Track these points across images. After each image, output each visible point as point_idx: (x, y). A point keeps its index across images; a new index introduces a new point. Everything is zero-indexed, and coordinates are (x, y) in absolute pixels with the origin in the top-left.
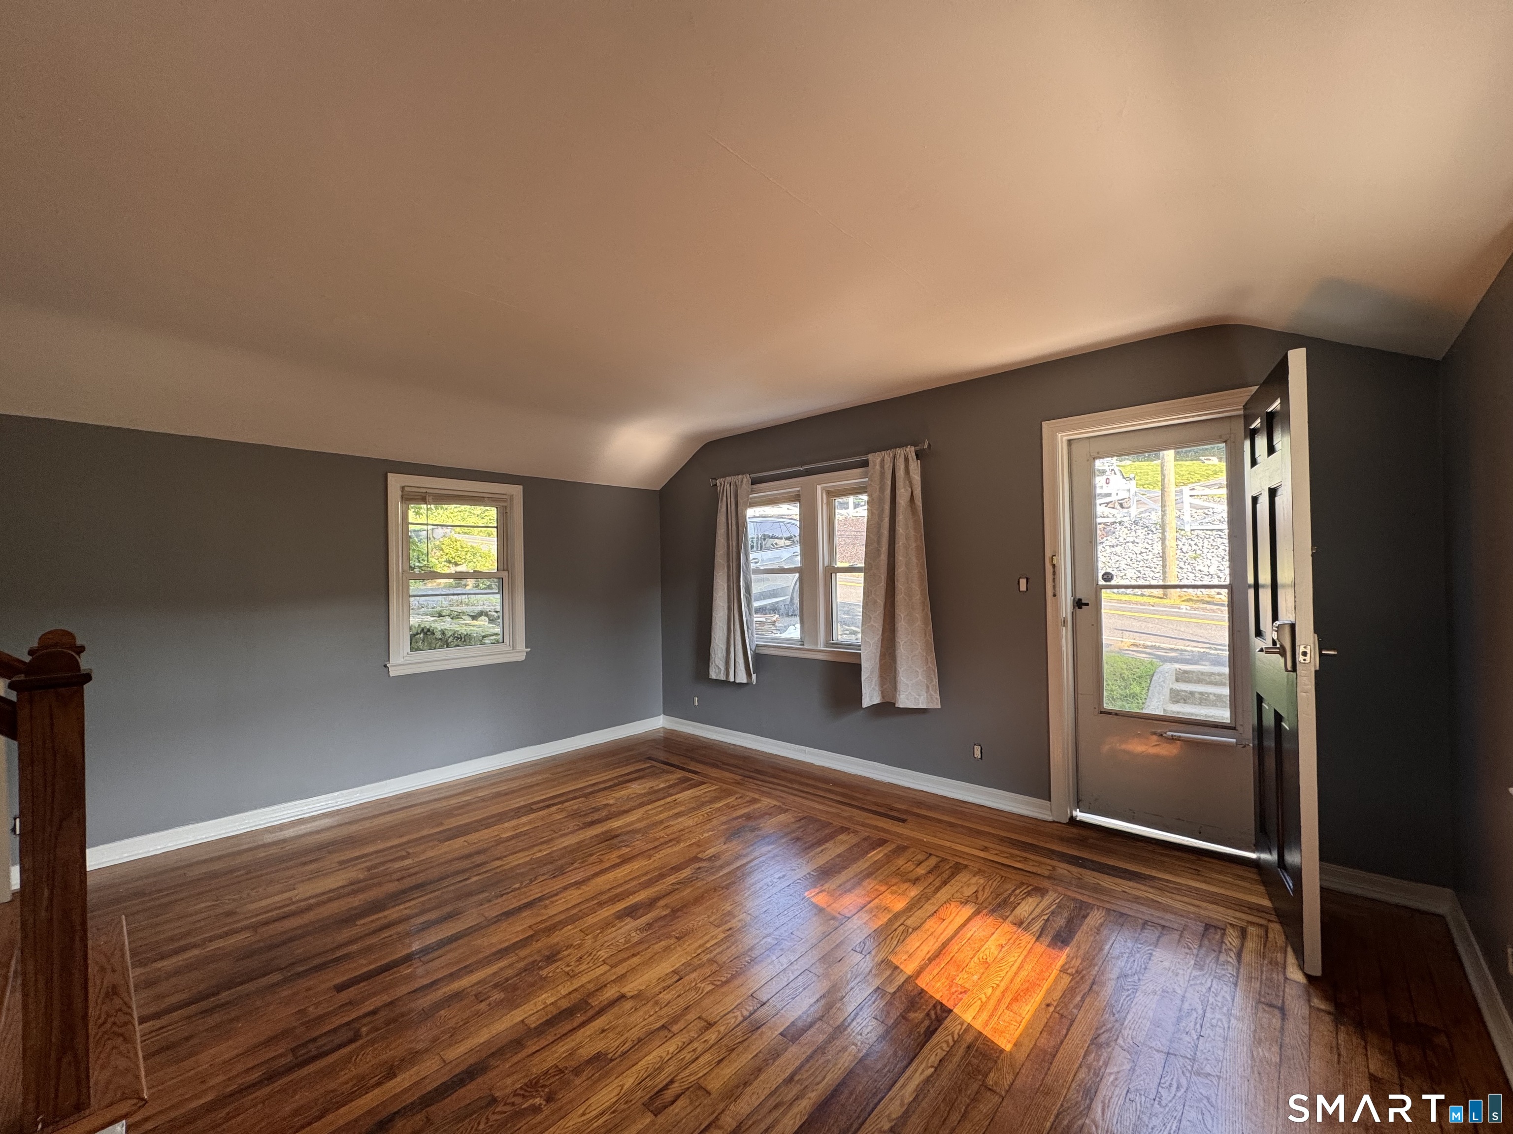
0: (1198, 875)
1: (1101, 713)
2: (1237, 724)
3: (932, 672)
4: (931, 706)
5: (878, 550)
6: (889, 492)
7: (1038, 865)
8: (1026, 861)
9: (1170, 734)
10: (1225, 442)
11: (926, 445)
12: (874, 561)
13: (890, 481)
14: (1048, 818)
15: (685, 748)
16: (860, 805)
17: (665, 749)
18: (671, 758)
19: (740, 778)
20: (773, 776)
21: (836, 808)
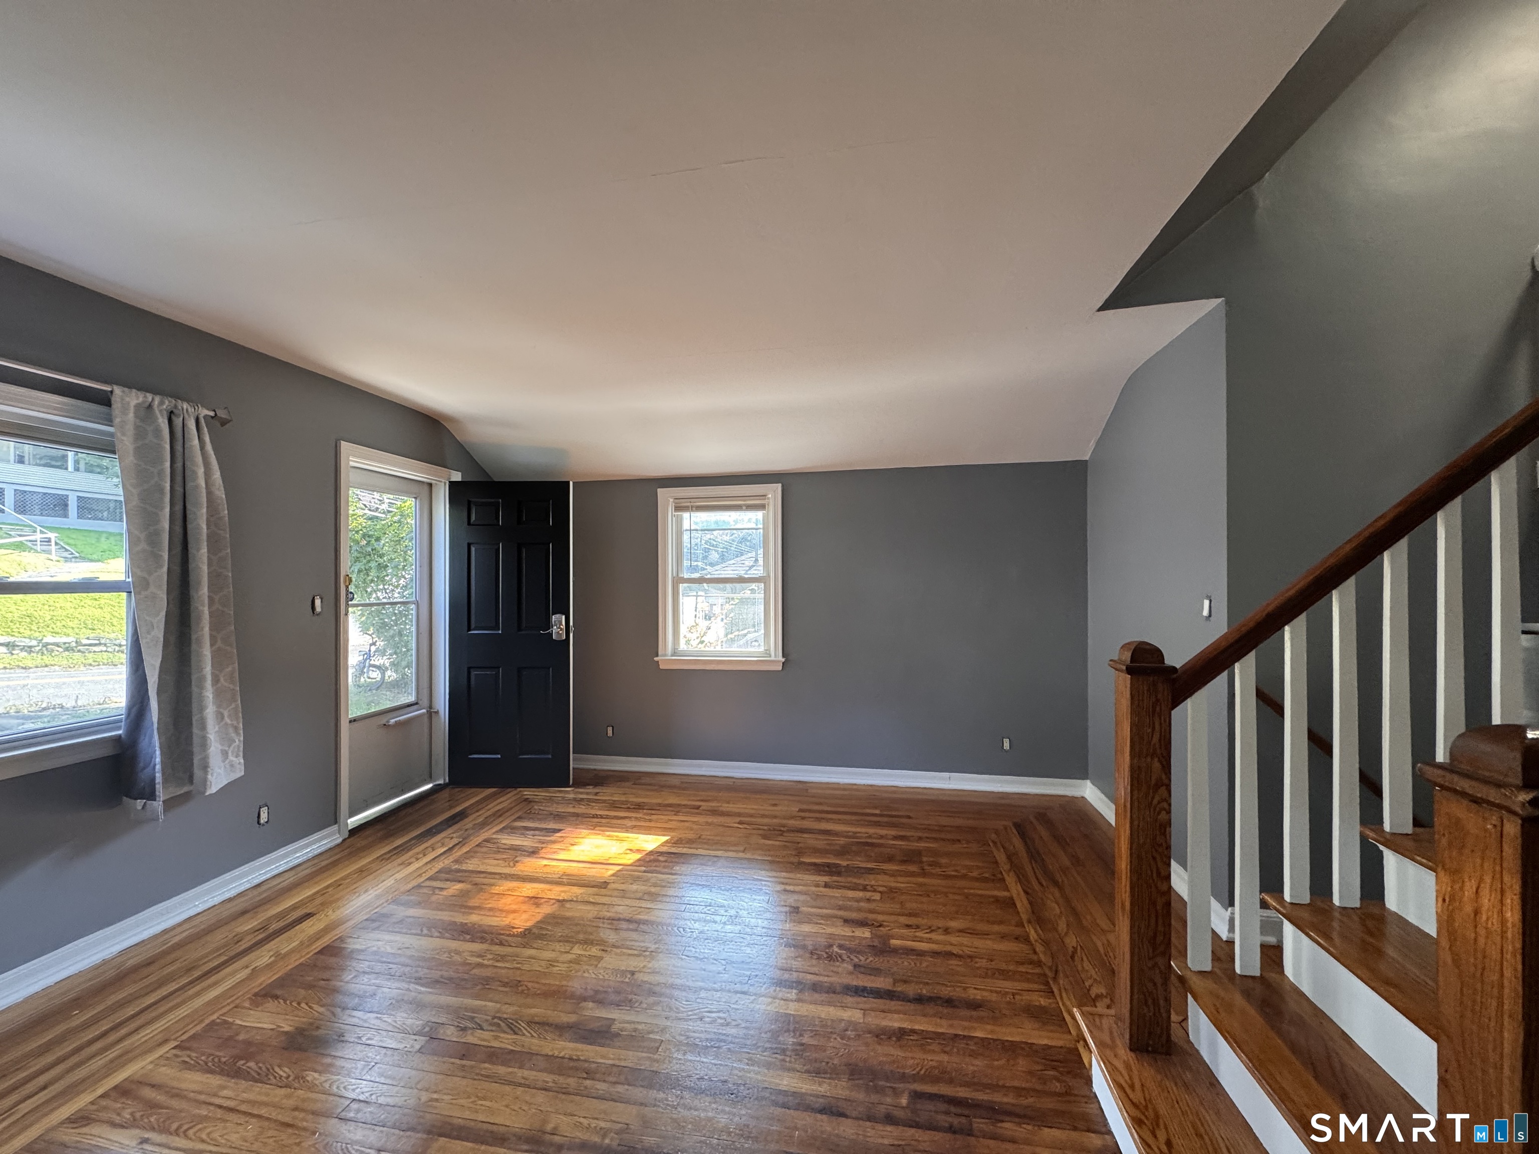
0: (457, 800)
1: (350, 721)
2: (419, 699)
5: (157, 557)
6: (168, 464)
7: (440, 844)
8: (430, 849)
9: (392, 721)
10: (416, 498)
11: (222, 414)
12: (150, 573)
13: (168, 447)
14: (340, 840)
16: (224, 958)
21: (226, 976)
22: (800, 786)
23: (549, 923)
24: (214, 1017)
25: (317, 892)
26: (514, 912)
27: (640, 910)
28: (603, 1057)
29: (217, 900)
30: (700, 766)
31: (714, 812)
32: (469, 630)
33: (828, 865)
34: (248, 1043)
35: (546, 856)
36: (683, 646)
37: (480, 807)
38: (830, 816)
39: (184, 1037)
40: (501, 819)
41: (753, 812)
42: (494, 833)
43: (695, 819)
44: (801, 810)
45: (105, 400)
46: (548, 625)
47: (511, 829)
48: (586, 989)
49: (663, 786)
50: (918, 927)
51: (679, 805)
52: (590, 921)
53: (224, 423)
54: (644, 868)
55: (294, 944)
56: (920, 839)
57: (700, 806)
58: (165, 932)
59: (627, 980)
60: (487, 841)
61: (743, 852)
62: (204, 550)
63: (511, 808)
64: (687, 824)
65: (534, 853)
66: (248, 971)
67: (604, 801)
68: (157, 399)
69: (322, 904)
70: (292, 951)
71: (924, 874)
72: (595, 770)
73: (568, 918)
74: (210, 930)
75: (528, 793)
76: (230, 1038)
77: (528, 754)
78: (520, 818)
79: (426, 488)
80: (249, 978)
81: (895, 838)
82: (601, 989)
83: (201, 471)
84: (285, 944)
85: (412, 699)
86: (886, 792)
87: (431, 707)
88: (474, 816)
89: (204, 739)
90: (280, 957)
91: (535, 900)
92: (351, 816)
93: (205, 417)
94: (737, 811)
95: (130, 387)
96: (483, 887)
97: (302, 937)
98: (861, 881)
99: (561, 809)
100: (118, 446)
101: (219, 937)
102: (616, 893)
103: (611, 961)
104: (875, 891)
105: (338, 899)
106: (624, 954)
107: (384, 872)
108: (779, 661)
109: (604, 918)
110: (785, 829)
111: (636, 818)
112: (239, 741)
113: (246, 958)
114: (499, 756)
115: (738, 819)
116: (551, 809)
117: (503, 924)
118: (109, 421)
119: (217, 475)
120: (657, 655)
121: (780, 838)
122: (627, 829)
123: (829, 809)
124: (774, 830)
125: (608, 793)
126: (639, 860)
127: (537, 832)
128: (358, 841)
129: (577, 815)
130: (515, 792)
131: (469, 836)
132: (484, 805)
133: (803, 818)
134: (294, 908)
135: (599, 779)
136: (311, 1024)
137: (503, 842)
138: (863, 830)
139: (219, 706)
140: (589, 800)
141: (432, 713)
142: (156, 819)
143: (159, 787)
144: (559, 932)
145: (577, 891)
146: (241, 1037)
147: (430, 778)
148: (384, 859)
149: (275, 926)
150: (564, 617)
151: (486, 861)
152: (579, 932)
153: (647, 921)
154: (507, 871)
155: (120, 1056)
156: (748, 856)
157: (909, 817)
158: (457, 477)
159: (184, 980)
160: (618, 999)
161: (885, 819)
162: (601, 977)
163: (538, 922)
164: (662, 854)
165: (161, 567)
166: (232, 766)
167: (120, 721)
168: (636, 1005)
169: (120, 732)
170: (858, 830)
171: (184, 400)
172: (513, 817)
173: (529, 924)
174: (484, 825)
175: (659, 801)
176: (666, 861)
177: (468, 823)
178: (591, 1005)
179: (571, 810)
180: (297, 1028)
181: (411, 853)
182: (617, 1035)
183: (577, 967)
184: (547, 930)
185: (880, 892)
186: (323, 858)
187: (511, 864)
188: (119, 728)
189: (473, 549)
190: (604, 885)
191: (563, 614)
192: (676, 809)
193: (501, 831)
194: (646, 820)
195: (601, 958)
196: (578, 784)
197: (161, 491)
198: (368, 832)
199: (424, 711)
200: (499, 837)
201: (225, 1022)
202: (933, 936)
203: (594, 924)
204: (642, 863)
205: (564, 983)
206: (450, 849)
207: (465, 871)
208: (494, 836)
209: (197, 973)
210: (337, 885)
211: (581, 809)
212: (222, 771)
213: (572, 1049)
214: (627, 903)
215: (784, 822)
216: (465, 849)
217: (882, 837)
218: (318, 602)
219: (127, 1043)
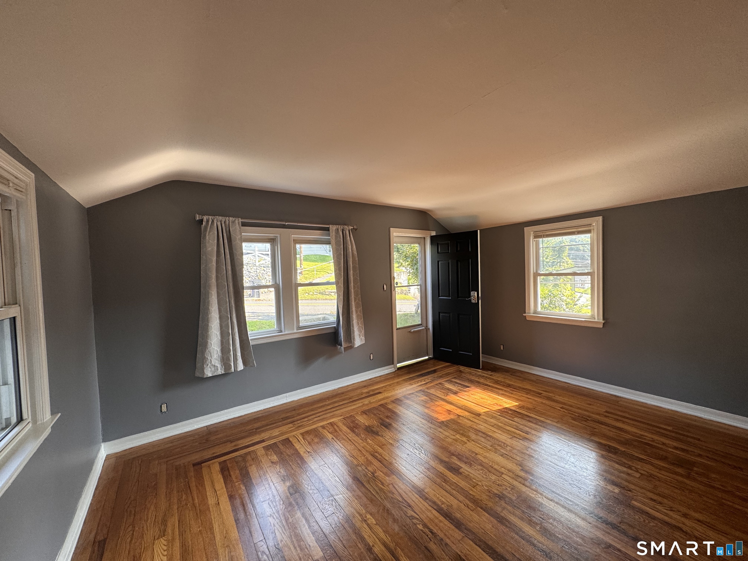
0: (434, 365)
2: (422, 323)
3: (361, 328)
4: (361, 344)
5: (340, 274)
6: (342, 246)
7: (424, 380)
8: (420, 381)
9: (412, 330)
10: (419, 244)
11: (355, 227)
12: (339, 280)
13: (342, 241)
14: (394, 371)
15: (197, 444)
16: (358, 398)
17: (185, 454)
18: (215, 451)
19: (291, 425)
20: (299, 414)
21: (357, 403)
22: (614, 398)
23: (451, 422)
24: (352, 414)
25: (383, 386)
26: (441, 413)
27: (490, 431)
28: (453, 478)
29: (360, 380)
30: (552, 374)
31: (549, 398)
32: (439, 297)
33: (609, 446)
34: (357, 424)
35: (460, 396)
36: (539, 309)
37: (442, 369)
38: (626, 420)
39: (345, 416)
40: (448, 376)
41: (572, 404)
42: (443, 381)
43: (536, 399)
44: (606, 412)
45: (328, 229)
46: (470, 296)
47: (450, 382)
48: (455, 452)
49: (525, 379)
50: (660, 503)
51: (530, 390)
52: (467, 427)
53: (356, 230)
54: (499, 414)
55: (374, 400)
56: (700, 456)
57: (542, 394)
58: (348, 386)
59: (473, 455)
60: (440, 383)
61: (556, 422)
62: (352, 272)
63: (453, 373)
64: (530, 400)
65: (455, 393)
66: (362, 404)
67: (493, 379)
68: (339, 226)
69: (384, 390)
70: (373, 402)
71: (688, 477)
72: (495, 364)
73: (459, 423)
74: (357, 389)
75: (462, 368)
76: (354, 421)
77: (463, 352)
78: (455, 378)
79: (423, 239)
80: (362, 406)
81: (676, 448)
82: (461, 454)
83: (350, 247)
84: (372, 399)
85: (420, 323)
86: (688, 419)
87: (427, 327)
88: (438, 373)
89: (353, 330)
90: (370, 403)
91: (449, 412)
92: (398, 363)
93: (351, 229)
94: (564, 401)
95: (333, 225)
96: (433, 401)
97: (377, 399)
98: (630, 463)
99: (473, 378)
100: (331, 243)
101: (359, 391)
102: (482, 420)
103: (470, 445)
104: (637, 471)
105: (390, 390)
106: (476, 445)
107: (404, 385)
108: (601, 323)
109: (473, 428)
110: (590, 419)
111: (505, 391)
112: (363, 332)
113: (363, 400)
114: (451, 350)
115: (561, 406)
116: (469, 377)
117: (435, 416)
118: (329, 235)
119: (354, 247)
120: (525, 313)
121: (584, 423)
122: (499, 394)
123: (630, 417)
124: (582, 417)
125: (497, 376)
126: (499, 409)
127: (460, 385)
128: (400, 372)
129: (479, 382)
130: (457, 367)
131: (434, 380)
132: (443, 369)
133: (606, 416)
134: (377, 389)
135: (495, 369)
136: (372, 425)
137: (446, 386)
138: (649, 435)
139: (358, 320)
140: (487, 377)
141: (427, 329)
142: (342, 353)
143: (343, 343)
144: (455, 427)
145: (467, 414)
146: (356, 422)
147: (427, 355)
148: (406, 381)
149: (371, 393)
150: (476, 293)
151: (438, 391)
152: (461, 430)
153: (491, 436)
154: (443, 397)
155: (332, 415)
156: (559, 425)
157: (699, 440)
158: (434, 233)
159: (348, 401)
160: (467, 461)
161: (673, 434)
162: (463, 450)
163: (448, 420)
164: (511, 410)
165: (342, 277)
166: (362, 339)
167: (335, 322)
168: (473, 466)
169: (335, 325)
170: (646, 434)
171: (345, 225)
172: (453, 377)
173: (444, 420)
174: (441, 377)
175: (520, 385)
176: (511, 414)
177: (435, 375)
178: (455, 458)
179: (477, 380)
180: (369, 425)
181: (413, 381)
182: (461, 473)
183: (455, 442)
184: (450, 424)
185: (640, 473)
186: (389, 375)
187: (446, 395)
188: (335, 324)
189: (440, 263)
190: (479, 415)
191: (476, 291)
192: (528, 391)
193: (446, 381)
194: (510, 393)
195: (466, 443)
196: (484, 368)
197: (341, 254)
198: (403, 370)
199: (424, 328)
200: (445, 383)
201: (354, 416)
202: (671, 513)
203: (468, 429)
204: (500, 411)
205: (449, 446)
206: (427, 383)
207: (429, 393)
208: (443, 383)
209: (351, 400)
210: (390, 385)
211: (482, 380)
212: (359, 341)
213: (443, 470)
214: (486, 426)
215: (592, 415)
216: (432, 385)
217: (664, 444)
218: (385, 286)
219: (335, 412)
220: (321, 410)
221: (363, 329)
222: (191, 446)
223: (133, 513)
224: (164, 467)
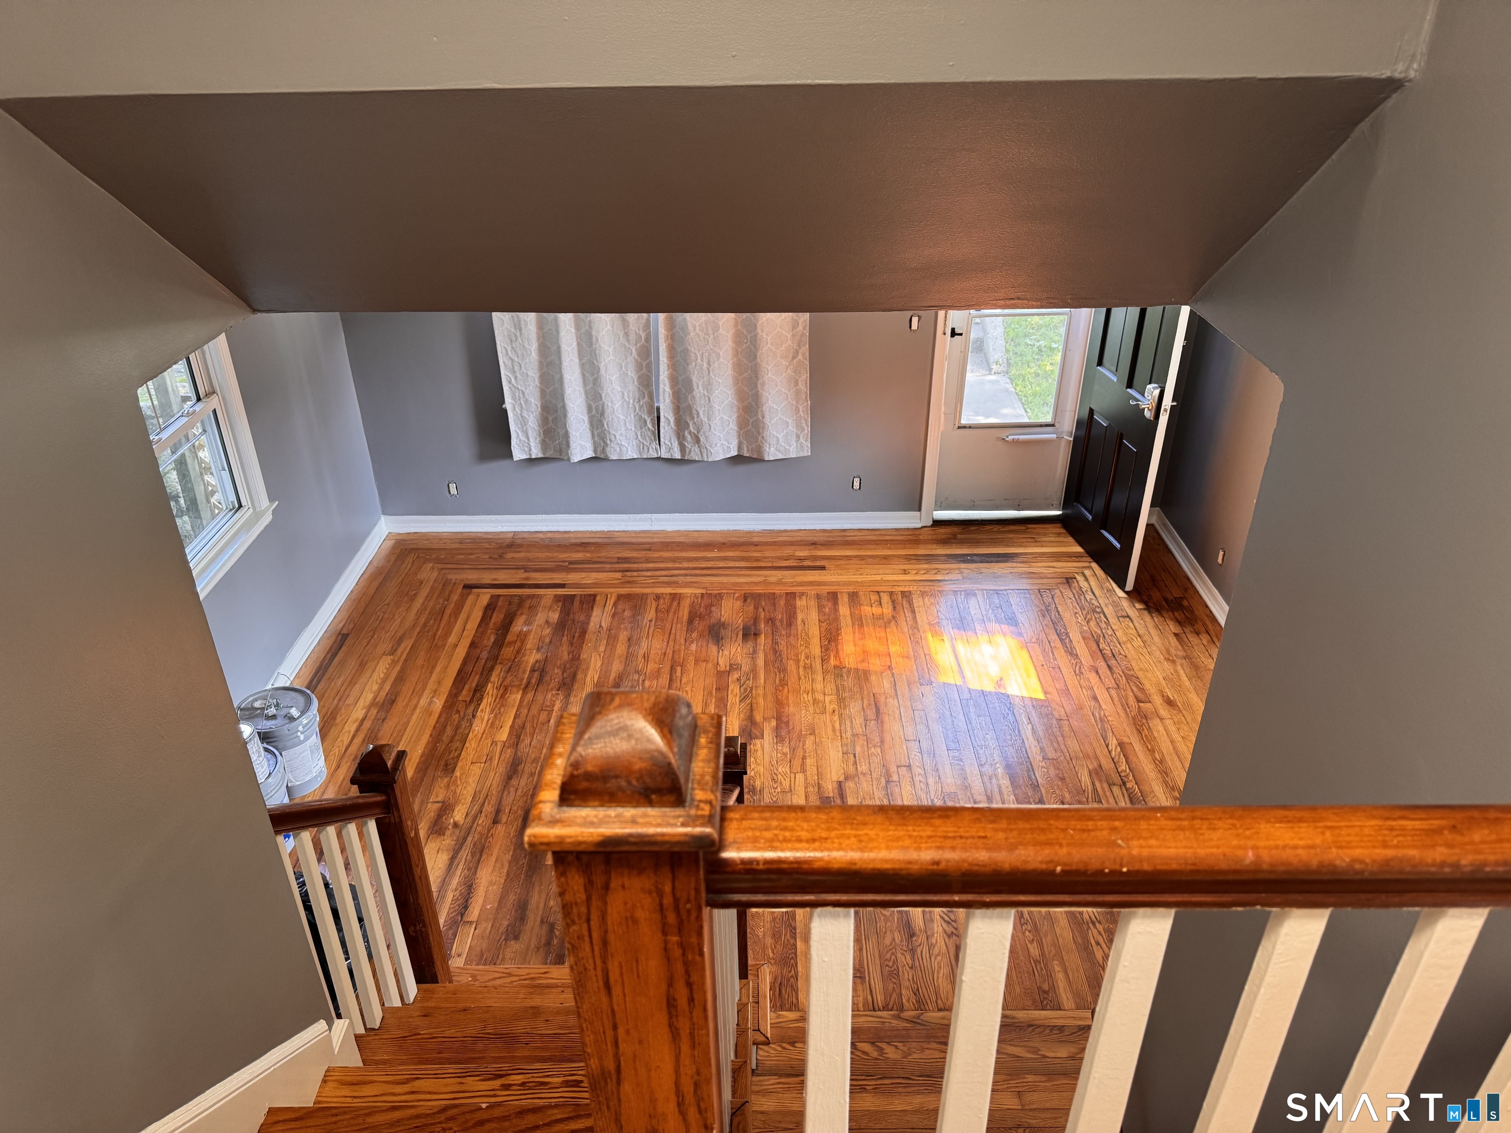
0: (1036, 541)
1: (959, 428)
2: (1057, 421)
3: (803, 421)
4: (802, 454)
8: (935, 571)
9: (1011, 438)
14: (920, 525)
15: (486, 556)
16: (770, 565)
17: (465, 566)
18: (497, 577)
19: (618, 575)
20: (648, 561)
21: (755, 575)
23: (856, 674)
24: (725, 591)
25: (849, 556)
29: (818, 527)
32: (1098, 365)
34: (711, 613)
37: (1054, 559)
39: (710, 592)
55: (793, 580)
57: (1147, 702)
58: (784, 531)
63: (1043, 578)
66: (762, 579)
69: (838, 566)
70: (787, 583)
72: (1197, 592)
74: (792, 543)
75: (1088, 573)
76: (712, 606)
80: (758, 584)
84: (791, 577)
85: (1048, 419)
88: (1013, 564)
90: (778, 583)
92: (935, 510)
97: (800, 578)
99: (1065, 607)
101: (789, 551)
105: (847, 569)
107: (890, 568)
111: (1078, 662)
125: (1132, 624)
128: (926, 534)
130: (1085, 565)
134: (827, 558)
136: (729, 624)
140: (1100, 617)
144: (849, 682)
146: (714, 609)
148: (909, 558)
149: (807, 563)
155: (695, 582)
159: (748, 564)
175: (1139, 666)
180: (724, 622)
181: (923, 566)
186: (895, 532)
198: (942, 531)
201: (722, 597)
209: (753, 565)
210: (863, 558)
218: (915, 321)
220: (686, 565)
221: (807, 426)
222: (478, 557)
223: (380, 618)
224: (435, 574)
